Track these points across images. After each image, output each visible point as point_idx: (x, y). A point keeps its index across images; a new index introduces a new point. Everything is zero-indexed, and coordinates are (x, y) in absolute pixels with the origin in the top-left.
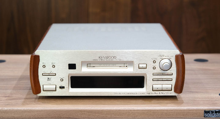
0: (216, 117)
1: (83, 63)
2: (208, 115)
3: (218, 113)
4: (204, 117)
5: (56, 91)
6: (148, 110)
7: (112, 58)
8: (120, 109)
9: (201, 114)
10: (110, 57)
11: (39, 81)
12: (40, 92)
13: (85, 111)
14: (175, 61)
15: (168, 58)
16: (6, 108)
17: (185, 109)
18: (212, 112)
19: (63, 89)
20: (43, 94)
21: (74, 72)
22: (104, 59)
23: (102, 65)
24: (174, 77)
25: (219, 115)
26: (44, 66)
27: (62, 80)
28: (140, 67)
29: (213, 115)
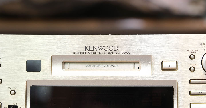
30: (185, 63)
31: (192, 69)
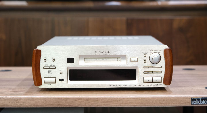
0: (202, 104)
1: (80, 57)
2: (195, 102)
3: (204, 101)
4: (192, 104)
5: (55, 83)
6: (140, 98)
7: (107, 52)
8: (114, 97)
9: (188, 102)
10: (105, 52)
11: (40, 74)
12: (41, 84)
13: (81, 99)
14: (164, 55)
15: (157, 52)
16: (9, 97)
17: (174, 97)
18: (199, 99)
19: (63, 81)
20: (44, 86)
21: (72, 66)
22: (99, 53)
23: (98, 59)
24: (163, 69)
25: (205, 102)
26: (45, 60)
27: (61, 73)
28: (132, 60)
29: (199, 102)
30: (142, 59)
31: (145, 62)
